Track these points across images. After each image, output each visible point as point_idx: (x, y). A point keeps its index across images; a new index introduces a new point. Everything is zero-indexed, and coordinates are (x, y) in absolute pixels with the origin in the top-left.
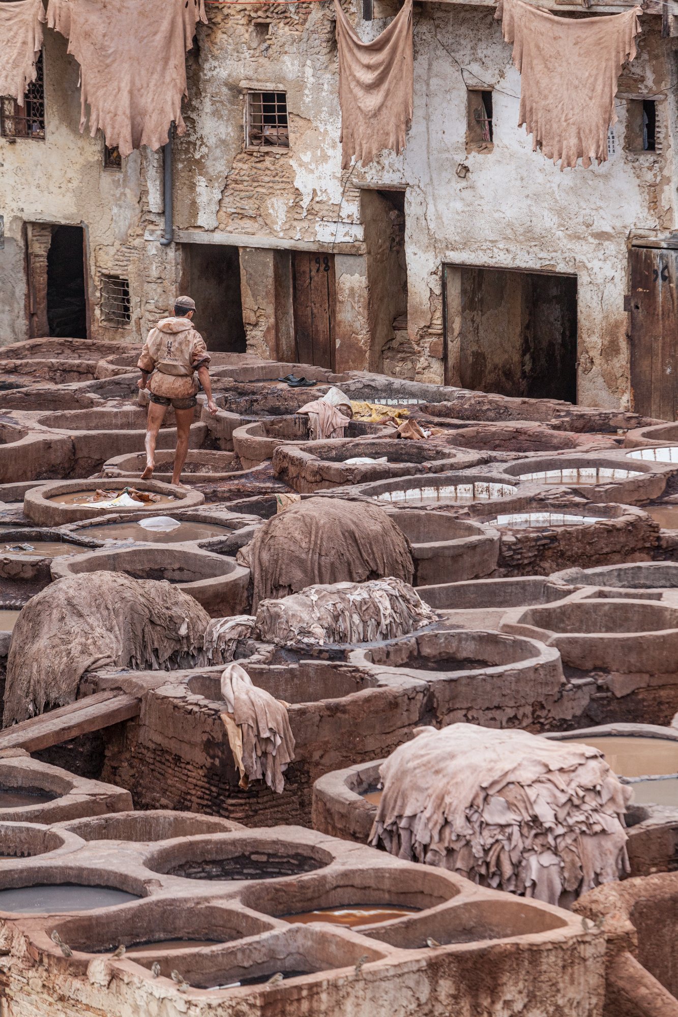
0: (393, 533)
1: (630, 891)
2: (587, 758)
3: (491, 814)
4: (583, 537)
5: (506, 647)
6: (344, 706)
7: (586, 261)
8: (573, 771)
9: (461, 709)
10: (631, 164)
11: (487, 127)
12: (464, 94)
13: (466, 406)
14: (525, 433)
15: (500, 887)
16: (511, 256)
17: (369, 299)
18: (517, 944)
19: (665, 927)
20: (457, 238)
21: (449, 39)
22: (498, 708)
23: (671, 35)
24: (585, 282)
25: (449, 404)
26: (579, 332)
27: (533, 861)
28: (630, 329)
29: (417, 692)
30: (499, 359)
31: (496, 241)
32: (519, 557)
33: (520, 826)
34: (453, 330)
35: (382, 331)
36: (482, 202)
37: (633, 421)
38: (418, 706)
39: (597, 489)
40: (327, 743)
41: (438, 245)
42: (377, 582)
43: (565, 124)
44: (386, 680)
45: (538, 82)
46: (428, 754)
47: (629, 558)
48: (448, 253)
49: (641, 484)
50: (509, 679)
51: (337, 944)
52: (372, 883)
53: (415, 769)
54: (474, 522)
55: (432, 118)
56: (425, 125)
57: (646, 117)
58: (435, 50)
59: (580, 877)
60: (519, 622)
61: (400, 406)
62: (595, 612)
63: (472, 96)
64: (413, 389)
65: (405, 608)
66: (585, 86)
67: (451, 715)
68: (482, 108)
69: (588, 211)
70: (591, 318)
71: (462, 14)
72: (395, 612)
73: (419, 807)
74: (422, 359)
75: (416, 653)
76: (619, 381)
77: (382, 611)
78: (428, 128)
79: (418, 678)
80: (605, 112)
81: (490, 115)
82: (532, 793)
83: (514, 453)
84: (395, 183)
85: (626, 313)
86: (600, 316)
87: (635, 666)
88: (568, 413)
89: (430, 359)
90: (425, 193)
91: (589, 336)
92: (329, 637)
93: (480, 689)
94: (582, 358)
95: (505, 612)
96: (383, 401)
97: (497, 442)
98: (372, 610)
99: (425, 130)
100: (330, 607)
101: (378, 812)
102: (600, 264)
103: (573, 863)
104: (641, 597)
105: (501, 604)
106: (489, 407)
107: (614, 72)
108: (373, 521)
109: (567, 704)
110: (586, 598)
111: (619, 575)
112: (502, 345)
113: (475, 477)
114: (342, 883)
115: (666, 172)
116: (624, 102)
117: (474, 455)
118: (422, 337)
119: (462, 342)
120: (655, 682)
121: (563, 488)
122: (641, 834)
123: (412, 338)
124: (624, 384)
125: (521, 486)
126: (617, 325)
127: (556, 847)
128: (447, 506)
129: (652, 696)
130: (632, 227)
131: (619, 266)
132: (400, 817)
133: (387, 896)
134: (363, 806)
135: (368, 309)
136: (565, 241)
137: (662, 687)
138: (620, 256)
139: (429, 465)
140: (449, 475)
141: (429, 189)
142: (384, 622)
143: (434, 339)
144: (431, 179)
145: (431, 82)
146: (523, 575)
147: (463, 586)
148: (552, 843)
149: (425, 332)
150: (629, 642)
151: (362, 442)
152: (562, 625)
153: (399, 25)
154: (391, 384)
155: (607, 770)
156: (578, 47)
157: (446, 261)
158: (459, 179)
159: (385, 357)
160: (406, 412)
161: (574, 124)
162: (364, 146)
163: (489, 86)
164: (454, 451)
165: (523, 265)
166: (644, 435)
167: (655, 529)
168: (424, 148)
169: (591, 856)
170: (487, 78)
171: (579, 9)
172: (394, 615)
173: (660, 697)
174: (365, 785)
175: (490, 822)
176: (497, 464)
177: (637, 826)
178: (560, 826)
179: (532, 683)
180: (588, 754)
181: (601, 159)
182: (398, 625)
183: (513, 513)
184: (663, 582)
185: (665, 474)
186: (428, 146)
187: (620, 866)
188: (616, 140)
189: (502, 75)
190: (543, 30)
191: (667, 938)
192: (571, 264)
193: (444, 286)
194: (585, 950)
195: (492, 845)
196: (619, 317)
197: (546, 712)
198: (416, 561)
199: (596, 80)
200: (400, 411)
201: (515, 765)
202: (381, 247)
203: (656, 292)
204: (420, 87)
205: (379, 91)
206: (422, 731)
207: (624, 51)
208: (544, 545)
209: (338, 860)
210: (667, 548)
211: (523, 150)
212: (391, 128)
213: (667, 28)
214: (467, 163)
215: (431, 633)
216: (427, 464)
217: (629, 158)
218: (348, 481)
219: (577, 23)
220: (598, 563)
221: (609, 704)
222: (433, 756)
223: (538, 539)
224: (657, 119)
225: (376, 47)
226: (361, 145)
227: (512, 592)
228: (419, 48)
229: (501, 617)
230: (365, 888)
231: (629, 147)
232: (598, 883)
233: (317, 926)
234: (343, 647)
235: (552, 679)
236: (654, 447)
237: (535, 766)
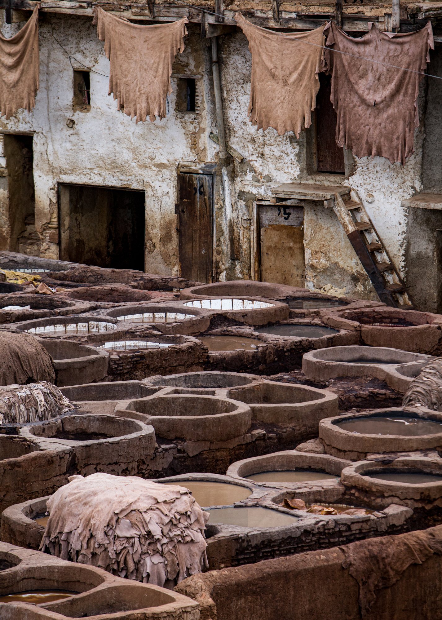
0: (42, 353)
1: (210, 579)
2: (181, 494)
3: (120, 530)
4: (161, 355)
5: (119, 425)
6: (19, 463)
7: (151, 182)
8: (173, 503)
9: (93, 464)
10: (179, 120)
11: (86, 95)
12: (71, 73)
13: (76, 274)
14: (117, 291)
15: (126, 577)
16: (102, 178)
17: (10, 205)
18: (145, 614)
19: (232, 602)
20: (67, 167)
21: (61, 37)
22: (116, 463)
23: (207, 36)
24: (150, 195)
25: (66, 272)
26: (146, 227)
27: (148, 561)
28: (179, 225)
29: (65, 454)
30: (93, 244)
31: (93, 169)
32: (121, 368)
33: (139, 538)
34: (64, 225)
35: (18, 226)
36: (84, 143)
37: (183, 283)
38: (66, 462)
39: (167, 326)
40: (8, 486)
41: (55, 171)
42: (35, 384)
43: (138, 93)
44: (45, 446)
45: (121, 66)
46: (79, 493)
47: (190, 369)
48: (61, 176)
49: (195, 323)
50: (123, 445)
51: (28, 615)
52: (46, 576)
53: (71, 502)
54: (91, 346)
55: (50, 89)
56: (46, 93)
57: (189, 90)
58: (52, 44)
59: (178, 571)
60: (127, 409)
61: (34, 273)
62: (173, 403)
63: (77, 75)
64: (41, 263)
65: (53, 400)
66: (151, 69)
67: (87, 468)
68: (83, 83)
69: (152, 150)
70: (154, 218)
71: (70, 21)
72: (47, 403)
73: (74, 527)
74: (44, 244)
75: (61, 429)
76: (172, 258)
77: (39, 403)
78: (48, 95)
79: (65, 445)
80: (164, 86)
81: (88, 87)
82: (147, 517)
83: (111, 303)
84: (27, 130)
85: (176, 215)
86: (160, 217)
87: (201, 437)
88: (142, 278)
89: (50, 244)
90: (46, 137)
91: (152, 230)
92: (5, 419)
93: (105, 452)
94: (148, 244)
95: (117, 403)
96: (22, 270)
97: (99, 296)
98: (33, 402)
99: (46, 96)
100: (6, 400)
101: (46, 530)
102: (160, 184)
103: (173, 561)
104: (202, 393)
105: (112, 398)
106: (91, 274)
107: (170, 60)
108: (30, 346)
109: (159, 461)
110: (167, 394)
111: (185, 380)
112: (94, 235)
113: (89, 318)
114: (27, 576)
115: (202, 125)
116: (175, 80)
117: (86, 305)
118: (44, 230)
119: (70, 233)
120: (214, 447)
121: (146, 325)
122: (215, 543)
123: (38, 230)
124: (175, 260)
125: (119, 324)
126: (170, 223)
127: (162, 551)
128: (74, 337)
129: (212, 456)
130: (181, 160)
131: (172, 185)
132: (61, 533)
133: (56, 584)
134: (35, 526)
135: (9, 212)
136: (137, 169)
137: (218, 450)
138: (173, 179)
139: (59, 311)
140: (72, 317)
141: (49, 135)
142: (41, 410)
143: (52, 231)
144: (50, 128)
145: (50, 65)
146: (123, 380)
147: (87, 387)
148: (160, 548)
149: (46, 227)
150: (198, 422)
151: (14, 296)
152: (152, 411)
153: (30, 27)
154: (27, 259)
155: (194, 502)
156: (146, 43)
157: (61, 181)
158: (69, 129)
159: (20, 242)
160: (39, 277)
161: (144, 94)
162: (7, 106)
163: (88, 68)
164: (73, 302)
165: (110, 184)
166: (192, 292)
167: (206, 351)
168: (46, 108)
169: (184, 557)
170: (86, 63)
171: (148, 18)
172: (46, 405)
173: (217, 456)
174: (34, 514)
175: (120, 535)
176: (102, 310)
177: (212, 537)
178: (164, 538)
179: (137, 448)
180: (182, 492)
181: (162, 116)
182: (49, 411)
183: (115, 341)
184: (213, 384)
185: (210, 316)
186: (48, 107)
187: (203, 564)
188: (170, 104)
189: (96, 61)
190: (124, 32)
191: (233, 610)
192: (141, 183)
193: (59, 197)
194: (187, 617)
195: (121, 550)
196: (171, 218)
197: (146, 466)
198: (57, 371)
199: (158, 65)
200: (35, 277)
201: (136, 499)
202: (17, 171)
203: (196, 202)
204: (43, 68)
205: (16, 71)
206: (74, 478)
207: (176, 46)
208: (136, 361)
209: (23, 561)
210: (213, 363)
211: (110, 110)
212: (25, 94)
213: (204, 31)
214: (73, 118)
215: (71, 416)
216: (58, 310)
217: (179, 116)
218: (7, 320)
219: (146, 28)
220: (170, 372)
221: (185, 461)
222: (83, 493)
223: (133, 357)
224: (196, 91)
225: (15, 41)
226: (5, 105)
227: (118, 390)
228: (42, 42)
229: (115, 407)
230: (42, 579)
231: (179, 109)
232: (189, 575)
233: (15, 604)
234: (15, 426)
235: (150, 445)
236: (201, 300)
237: (148, 499)
